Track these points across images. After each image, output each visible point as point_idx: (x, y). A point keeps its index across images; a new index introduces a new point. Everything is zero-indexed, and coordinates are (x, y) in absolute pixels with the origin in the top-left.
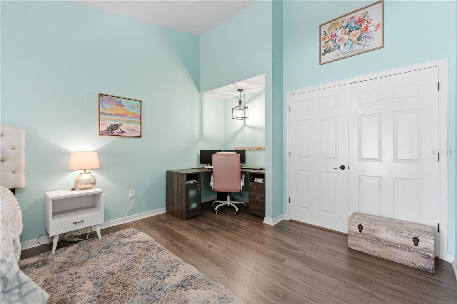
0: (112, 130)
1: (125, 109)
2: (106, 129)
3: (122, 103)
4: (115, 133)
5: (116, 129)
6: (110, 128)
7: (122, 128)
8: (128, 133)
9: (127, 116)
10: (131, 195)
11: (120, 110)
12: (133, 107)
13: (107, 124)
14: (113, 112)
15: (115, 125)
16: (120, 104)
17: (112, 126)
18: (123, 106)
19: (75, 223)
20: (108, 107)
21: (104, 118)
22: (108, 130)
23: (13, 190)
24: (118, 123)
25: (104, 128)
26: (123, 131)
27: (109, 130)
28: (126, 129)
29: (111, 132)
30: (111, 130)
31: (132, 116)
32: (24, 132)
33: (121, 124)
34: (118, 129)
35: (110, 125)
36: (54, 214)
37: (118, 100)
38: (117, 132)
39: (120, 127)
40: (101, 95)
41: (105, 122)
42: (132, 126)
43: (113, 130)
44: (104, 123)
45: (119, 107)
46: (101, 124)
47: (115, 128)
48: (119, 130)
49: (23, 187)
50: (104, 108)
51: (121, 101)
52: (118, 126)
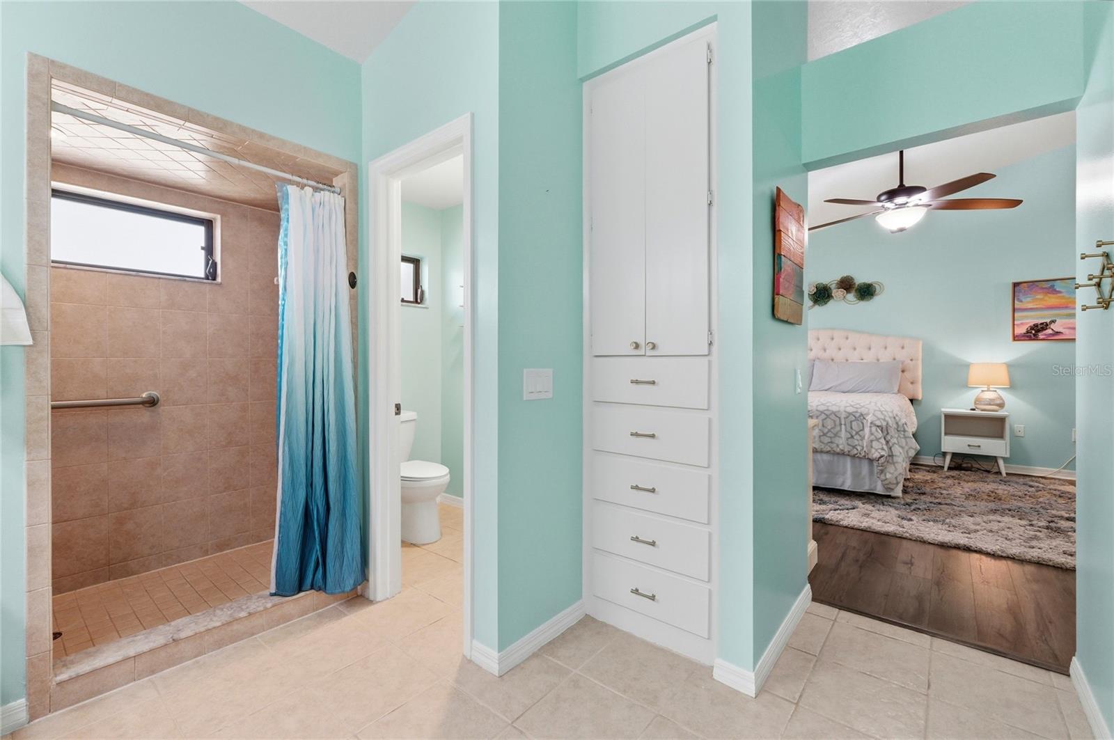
0: (1036, 332)
1: (1063, 296)
2: (1024, 331)
3: (1055, 287)
4: (1041, 335)
6: (1032, 328)
8: (1069, 334)
9: (1067, 307)
11: (1051, 300)
13: (1027, 323)
14: (1038, 305)
15: (1042, 324)
16: (1052, 291)
17: (1036, 325)
18: (1059, 292)
19: (969, 446)
20: (1029, 299)
21: (1021, 316)
22: (1028, 332)
23: (911, 401)
25: (1021, 330)
26: (1057, 332)
27: (1031, 333)
28: (1064, 328)
29: (1034, 335)
30: (1033, 332)
32: (921, 343)
33: (1053, 322)
34: (1047, 329)
35: (1032, 324)
36: (946, 434)
37: (1049, 285)
38: (1046, 335)
39: (1052, 326)
40: (1016, 285)
41: (1023, 321)
43: (1038, 331)
44: (1022, 324)
45: (1049, 295)
46: (1018, 325)
47: (1042, 328)
48: (1049, 331)
49: (920, 398)
50: (1021, 301)
51: (1053, 286)
52: (1047, 325)
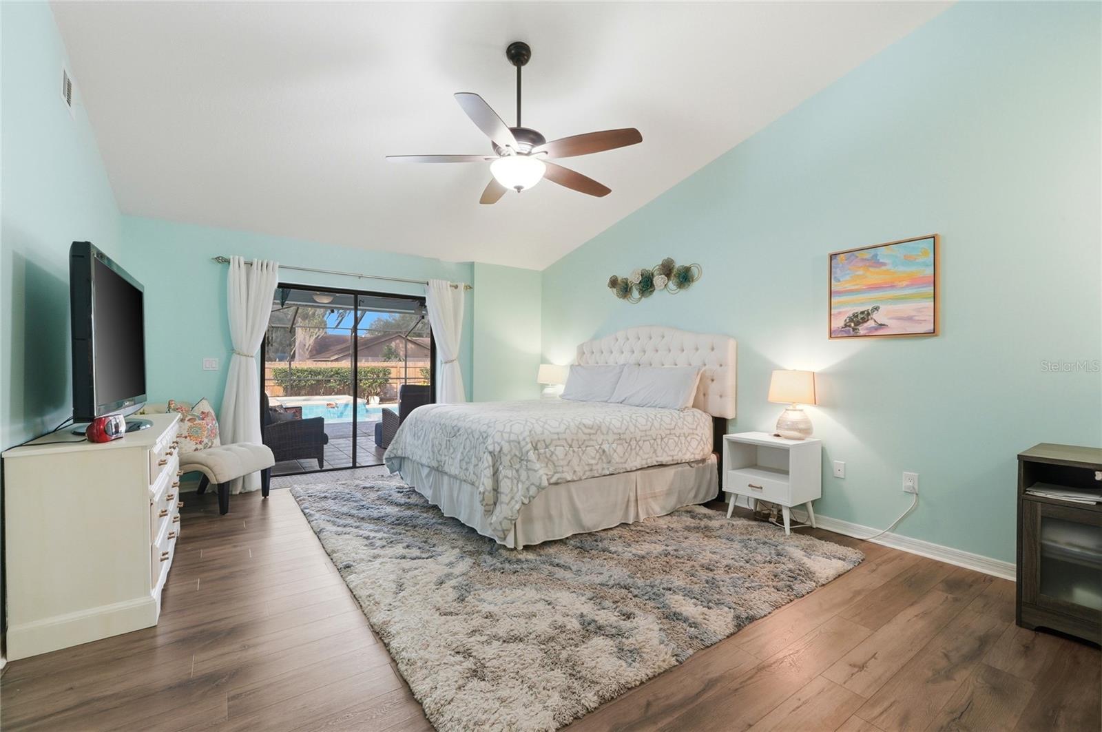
0: (855, 325)
1: (888, 270)
2: (842, 324)
3: (878, 258)
4: (862, 330)
5: (864, 320)
6: (851, 320)
7: (879, 317)
8: (895, 327)
9: (892, 287)
10: (907, 484)
11: (874, 277)
12: (908, 260)
13: (845, 312)
14: (857, 285)
15: (862, 313)
16: (875, 263)
17: (855, 315)
18: (883, 264)
19: (752, 486)
20: (848, 278)
21: (839, 302)
22: (846, 326)
24: (870, 308)
25: (838, 323)
26: (881, 325)
27: (850, 326)
28: (891, 319)
29: (854, 329)
30: (853, 325)
31: (905, 283)
33: (876, 309)
34: (868, 320)
35: (850, 314)
37: (867, 255)
38: (867, 329)
39: (875, 316)
40: (833, 256)
41: (841, 310)
42: (907, 308)
43: (858, 324)
44: (840, 313)
45: (871, 269)
46: (834, 315)
47: (863, 318)
48: (871, 324)
49: (729, 417)
50: (839, 281)
51: (876, 255)
52: (869, 314)
